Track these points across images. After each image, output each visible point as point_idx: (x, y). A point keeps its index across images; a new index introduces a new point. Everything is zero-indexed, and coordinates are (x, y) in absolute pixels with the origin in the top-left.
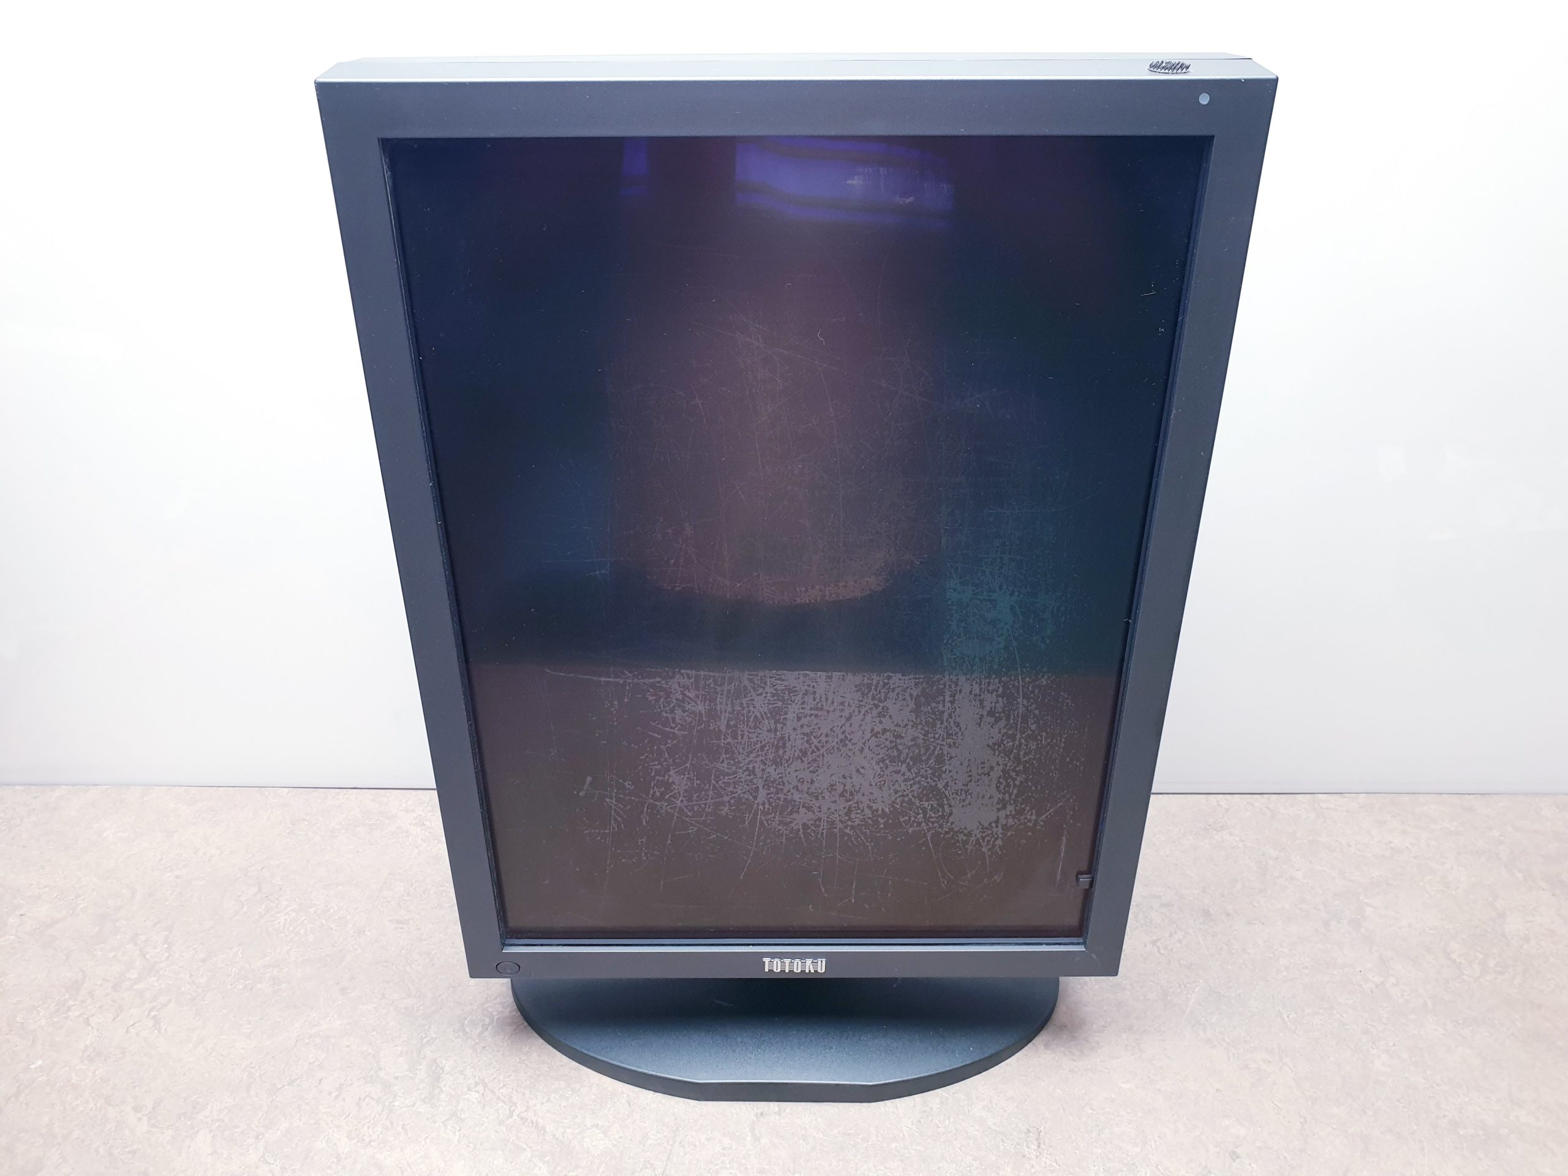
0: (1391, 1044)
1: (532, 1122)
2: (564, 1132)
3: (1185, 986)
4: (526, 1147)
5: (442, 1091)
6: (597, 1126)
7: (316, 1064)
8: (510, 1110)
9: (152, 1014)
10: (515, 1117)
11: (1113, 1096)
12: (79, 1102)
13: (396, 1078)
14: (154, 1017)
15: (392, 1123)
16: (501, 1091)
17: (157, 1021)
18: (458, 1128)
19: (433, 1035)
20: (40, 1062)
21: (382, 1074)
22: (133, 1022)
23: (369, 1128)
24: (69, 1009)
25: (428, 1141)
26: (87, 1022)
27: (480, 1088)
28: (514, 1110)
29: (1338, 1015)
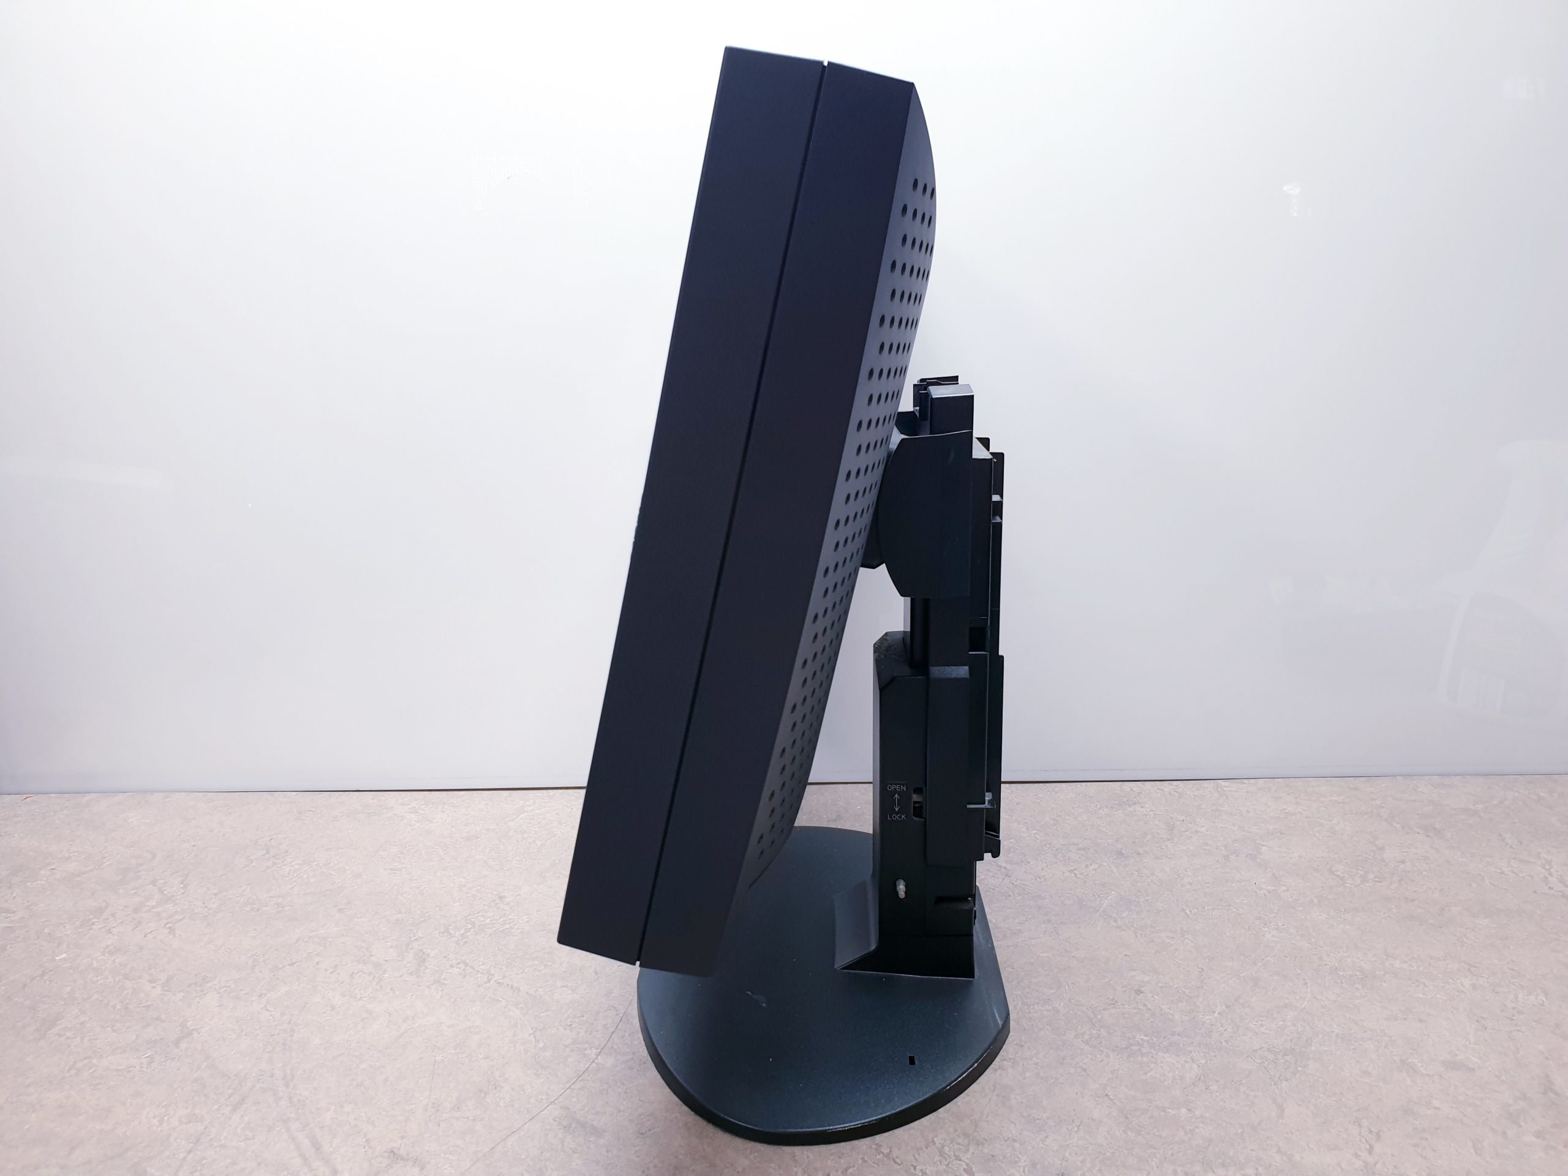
0: (1280, 924)
1: (508, 985)
2: (537, 990)
3: (1099, 896)
4: (501, 1000)
5: (427, 968)
6: (566, 986)
7: (315, 953)
8: (488, 978)
9: (168, 926)
10: (492, 982)
11: (1032, 961)
12: (99, 978)
13: (386, 961)
14: (169, 928)
15: (381, 987)
16: (481, 967)
17: (172, 930)
18: (441, 989)
19: (420, 935)
20: (64, 955)
21: (373, 959)
22: (150, 931)
23: (360, 990)
24: (93, 924)
25: (414, 996)
26: (109, 931)
27: (462, 966)
28: (491, 978)
29: (1235, 910)
